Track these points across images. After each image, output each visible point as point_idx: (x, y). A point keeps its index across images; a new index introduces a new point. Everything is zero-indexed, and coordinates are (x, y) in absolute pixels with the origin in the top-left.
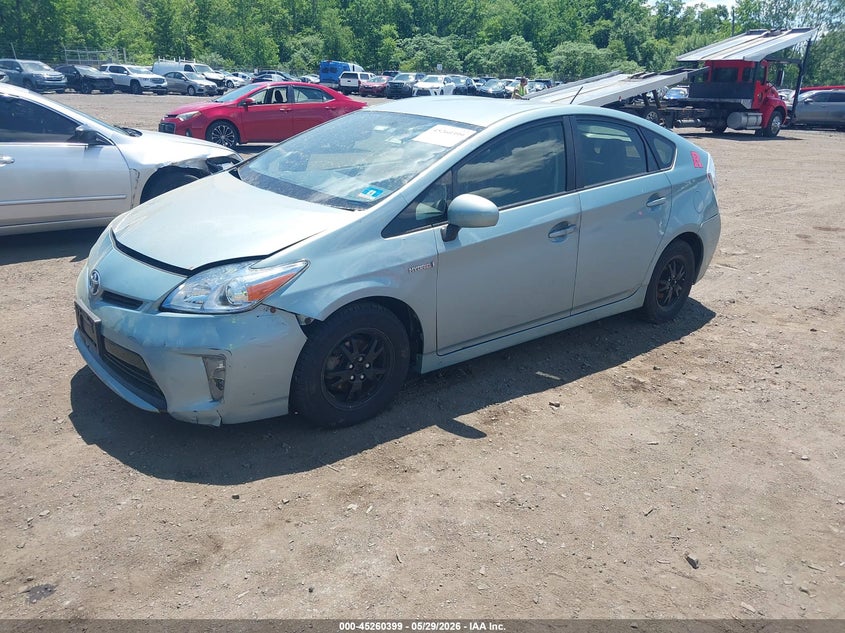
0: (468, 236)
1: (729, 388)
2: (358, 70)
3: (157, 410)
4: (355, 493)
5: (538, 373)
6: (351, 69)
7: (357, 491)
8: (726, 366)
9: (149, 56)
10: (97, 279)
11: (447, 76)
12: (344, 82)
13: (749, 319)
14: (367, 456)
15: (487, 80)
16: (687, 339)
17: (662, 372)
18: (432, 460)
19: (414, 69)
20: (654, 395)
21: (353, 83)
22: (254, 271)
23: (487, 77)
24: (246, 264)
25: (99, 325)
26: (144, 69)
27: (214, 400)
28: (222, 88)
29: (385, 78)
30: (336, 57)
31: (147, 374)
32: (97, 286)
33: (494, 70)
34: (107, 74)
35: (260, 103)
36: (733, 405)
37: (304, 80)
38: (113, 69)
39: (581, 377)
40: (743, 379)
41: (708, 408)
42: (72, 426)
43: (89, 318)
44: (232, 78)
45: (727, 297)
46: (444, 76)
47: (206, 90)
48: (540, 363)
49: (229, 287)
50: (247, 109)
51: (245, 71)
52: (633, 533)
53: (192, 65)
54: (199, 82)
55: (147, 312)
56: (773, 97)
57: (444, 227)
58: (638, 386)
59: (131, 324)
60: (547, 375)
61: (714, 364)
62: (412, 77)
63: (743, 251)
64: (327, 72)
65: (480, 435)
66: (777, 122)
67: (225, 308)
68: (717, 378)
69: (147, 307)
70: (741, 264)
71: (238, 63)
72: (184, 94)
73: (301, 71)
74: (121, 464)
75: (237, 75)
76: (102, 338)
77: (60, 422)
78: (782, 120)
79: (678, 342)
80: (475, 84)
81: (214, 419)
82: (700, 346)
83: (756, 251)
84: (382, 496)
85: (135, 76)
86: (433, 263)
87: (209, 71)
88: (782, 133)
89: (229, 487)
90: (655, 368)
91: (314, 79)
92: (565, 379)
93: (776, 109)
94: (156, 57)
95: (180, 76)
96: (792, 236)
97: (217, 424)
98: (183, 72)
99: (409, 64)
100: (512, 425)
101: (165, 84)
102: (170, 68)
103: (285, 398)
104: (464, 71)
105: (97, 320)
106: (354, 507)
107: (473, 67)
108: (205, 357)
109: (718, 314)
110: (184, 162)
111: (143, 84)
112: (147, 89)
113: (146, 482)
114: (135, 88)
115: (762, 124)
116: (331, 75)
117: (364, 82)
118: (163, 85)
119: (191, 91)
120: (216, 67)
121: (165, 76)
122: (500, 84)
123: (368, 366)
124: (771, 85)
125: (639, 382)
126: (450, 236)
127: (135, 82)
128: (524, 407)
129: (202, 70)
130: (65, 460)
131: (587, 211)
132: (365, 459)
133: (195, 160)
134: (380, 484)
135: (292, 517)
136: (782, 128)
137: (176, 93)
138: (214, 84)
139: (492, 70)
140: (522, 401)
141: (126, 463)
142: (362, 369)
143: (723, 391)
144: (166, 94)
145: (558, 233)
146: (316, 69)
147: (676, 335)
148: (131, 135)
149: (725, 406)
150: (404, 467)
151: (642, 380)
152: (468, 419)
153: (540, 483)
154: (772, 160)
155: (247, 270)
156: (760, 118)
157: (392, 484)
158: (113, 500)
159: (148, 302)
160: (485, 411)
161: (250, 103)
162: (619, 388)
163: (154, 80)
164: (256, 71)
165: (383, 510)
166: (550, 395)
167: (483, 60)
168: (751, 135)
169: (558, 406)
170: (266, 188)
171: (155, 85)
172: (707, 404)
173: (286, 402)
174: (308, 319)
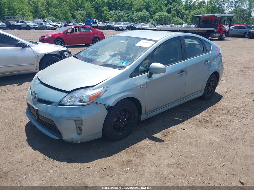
0: (155, 76)
1: (234, 121)
2: (97, 21)
3: (59, 139)
4: (127, 164)
5: (175, 118)
6: (95, 21)
7: (128, 163)
8: (231, 113)
9: (32, 18)
10: (35, 95)
11: (124, 23)
12: (93, 25)
13: (233, 97)
14: (128, 150)
15: (136, 24)
16: (216, 105)
17: (212, 116)
18: (149, 151)
19: (114, 21)
20: (212, 124)
21: (96, 25)
22: (91, 91)
23: (135, 23)
24: (88, 89)
25: (37, 110)
26: (30, 22)
27: (78, 134)
28: (55, 27)
29: (105, 24)
30: (90, 17)
31: (55, 126)
32: (35, 97)
33: (137, 21)
34: (19, 24)
35: (70, 32)
36: (237, 127)
37: (80, 25)
38: (21, 22)
39: (188, 119)
40: (238, 117)
41: (230, 128)
42: (28, 144)
43: (33, 108)
44: (58, 24)
45: (225, 91)
46: (123, 23)
47: (50, 28)
48: (174, 115)
49: (82, 97)
50: (66, 34)
51: (62, 22)
52: (220, 173)
53: (46, 20)
54: (48, 26)
55: (54, 106)
56: (223, 28)
57: (148, 73)
58: (206, 121)
59: (49, 110)
60: (178, 119)
61: (227, 113)
62: (113, 23)
63: (225, 76)
64: (87, 22)
65: (163, 141)
66: (224, 35)
67: (81, 104)
68: (230, 118)
69: (54, 104)
70: (226, 80)
71: (60, 20)
72: (43, 29)
73: (79, 22)
74: (47, 157)
75: (59, 23)
76: (38, 114)
77: (24, 142)
78: (226, 34)
79: (214, 106)
80: (133, 25)
81: (78, 141)
82: (221, 107)
83: (229, 76)
84: (137, 165)
85: (28, 24)
86: (145, 85)
87: (51, 22)
88: (225, 38)
89: (85, 164)
90: (210, 115)
91: (83, 24)
92: (184, 120)
93: (224, 32)
94: (34, 18)
95: (42, 24)
96: (238, 70)
97: (79, 142)
98: (43, 23)
99: (112, 19)
100: (172, 137)
101: (37, 26)
102: (39, 21)
103: (101, 132)
104: (129, 21)
105: (36, 108)
106: (128, 169)
107: (131, 20)
108: (75, 120)
109: (224, 96)
110: (52, 52)
111: (31, 27)
112: (32, 28)
113: (57, 163)
114: (28, 28)
115: (220, 36)
116: (89, 23)
117: (99, 25)
118: (37, 27)
119: (46, 28)
120: (53, 21)
121: (37, 24)
122: (140, 25)
123: (125, 120)
124: (222, 24)
125: (206, 120)
126: (150, 76)
127: (28, 26)
128: (174, 130)
129: (49, 22)
130: (28, 156)
131: (189, 66)
132: (128, 151)
133: (55, 52)
134: (135, 160)
135: (109, 174)
136: (225, 37)
137: (41, 29)
138: (53, 26)
139: (137, 20)
140: (172, 128)
141: (49, 157)
142: (124, 121)
143: (233, 122)
144: (38, 29)
145: (181, 74)
146: (84, 21)
147: (213, 103)
148: (35, 44)
149: (235, 127)
150: (141, 154)
151: (207, 119)
152: (157, 135)
153: (186, 157)
154: (225, 47)
155: (88, 91)
156: (219, 34)
157: (138, 160)
158: (47, 171)
159: (54, 102)
160: (162, 132)
161: (67, 32)
162: (201, 122)
163: (34, 25)
164: (65, 22)
165: (138, 170)
166: (180, 126)
167: (134, 18)
168: (216, 39)
169: (184, 129)
170: (87, 62)
171: (34, 27)
172: (229, 126)
173: (101, 133)
174: (108, 106)
